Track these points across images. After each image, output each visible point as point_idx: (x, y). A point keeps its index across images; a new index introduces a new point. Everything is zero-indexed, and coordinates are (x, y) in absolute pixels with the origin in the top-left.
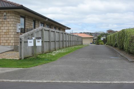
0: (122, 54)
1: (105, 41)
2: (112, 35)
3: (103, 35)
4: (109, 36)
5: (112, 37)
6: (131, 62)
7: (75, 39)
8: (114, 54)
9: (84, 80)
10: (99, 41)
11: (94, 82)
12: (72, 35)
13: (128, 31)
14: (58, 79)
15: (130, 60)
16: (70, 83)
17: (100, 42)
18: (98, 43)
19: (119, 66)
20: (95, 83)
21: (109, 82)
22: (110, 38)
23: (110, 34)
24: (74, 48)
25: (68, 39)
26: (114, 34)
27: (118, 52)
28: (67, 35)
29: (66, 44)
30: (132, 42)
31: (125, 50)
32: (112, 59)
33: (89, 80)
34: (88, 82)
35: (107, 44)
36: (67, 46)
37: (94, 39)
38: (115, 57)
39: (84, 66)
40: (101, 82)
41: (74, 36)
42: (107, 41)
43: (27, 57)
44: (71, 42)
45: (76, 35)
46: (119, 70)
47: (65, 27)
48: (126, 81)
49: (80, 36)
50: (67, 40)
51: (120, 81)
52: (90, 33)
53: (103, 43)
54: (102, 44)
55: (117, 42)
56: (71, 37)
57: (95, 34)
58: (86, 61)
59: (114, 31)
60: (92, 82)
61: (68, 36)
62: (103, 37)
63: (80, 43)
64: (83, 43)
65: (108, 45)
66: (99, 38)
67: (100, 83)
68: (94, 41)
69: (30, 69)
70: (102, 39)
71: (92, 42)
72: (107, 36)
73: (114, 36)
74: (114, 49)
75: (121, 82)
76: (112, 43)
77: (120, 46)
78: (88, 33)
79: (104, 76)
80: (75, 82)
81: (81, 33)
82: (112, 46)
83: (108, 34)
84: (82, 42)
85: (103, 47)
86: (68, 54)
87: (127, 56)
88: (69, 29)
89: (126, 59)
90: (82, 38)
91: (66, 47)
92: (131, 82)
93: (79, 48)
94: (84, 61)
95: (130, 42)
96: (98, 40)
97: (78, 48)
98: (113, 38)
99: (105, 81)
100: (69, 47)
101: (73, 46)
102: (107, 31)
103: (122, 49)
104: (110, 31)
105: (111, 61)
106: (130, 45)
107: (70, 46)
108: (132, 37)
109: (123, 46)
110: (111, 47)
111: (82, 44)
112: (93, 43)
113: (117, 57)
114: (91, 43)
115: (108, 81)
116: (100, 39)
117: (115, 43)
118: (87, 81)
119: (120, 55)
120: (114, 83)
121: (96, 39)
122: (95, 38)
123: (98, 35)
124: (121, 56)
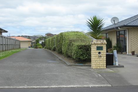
0: (60, 58)
1: (43, 45)
2: (50, 38)
3: (42, 38)
4: (48, 39)
5: (50, 40)
6: (69, 65)
7: (12, 42)
8: (53, 58)
9: (21, 85)
10: (37, 44)
11: (32, 87)
12: (9, 38)
13: (67, 34)
15: (68, 64)
16: (6, 88)
17: (38, 45)
18: (36, 47)
19: (57, 70)
20: (32, 88)
21: (47, 87)
22: (49, 41)
23: (49, 37)
24: (12, 52)
25: (5, 42)
26: (53, 37)
27: (57, 56)
28: (4, 39)
30: (70, 45)
31: (63, 54)
32: (50, 63)
33: (26, 85)
34: (25, 87)
35: (45, 48)
36: (4, 49)
37: (32, 43)
38: (53, 61)
39: (21, 71)
40: (38, 87)
41: (11, 39)
42: (46, 45)
44: (9, 45)
45: (14, 38)
46: (57, 74)
47: (2, 30)
48: (64, 85)
49: (18, 39)
50: (4, 44)
51: (58, 85)
52: (29, 37)
53: (41, 47)
54: (41, 48)
55: (55, 46)
56: (9, 40)
57: (34, 38)
58: (23, 65)
59: (52, 34)
60: (29, 87)
61: (5, 40)
62: (42, 40)
63: (18, 47)
65: (46, 49)
66: (37, 41)
67: (37, 88)
68: (32, 44)
70: (40, 42)
71: (30, 46)
72: (46, 40)
73: (52, 40)
74: (53, 53)
75: (59, 86)
76: (51, 46)
77: (59, 50)
78: (26, 36)
79: (41, 81)
80: (12, 87)
81: (19, 36)
82: (50, 49)
83: (47, 37)
84: (20, 45)
85: (41, 51)
86: (4, 58)
87: (66, 60)
88: (6, 32)
89: (65, 63)
90: (20, 42)
91: (3, 51)
92: (69, 86)
93: (17, 52)
95: (68, 45)
96: (36, 44)
97: (15, 52)
98: (52, 42)
99: (43, 85)
100: (6, 50)
101: (10, 50)
102: (46, 34)
103: (60, 53)
104: (49, 35)
105: (49, 65)
106: (69, 49)
107: (7, 50)
108: (70, 41)
109: (62, 49)
110: (50, 51)
111: (20, 48)
112: (31, 47)
113: (55, 61)
114: (29, 47)
115: (46, 85)
116: (39, 42)
117: (54, 47)
119: (58, 59)
120: (52, 88)
121: (34, 43)
122: (33, 42)
123: (37, 39)
124: (60, 60)
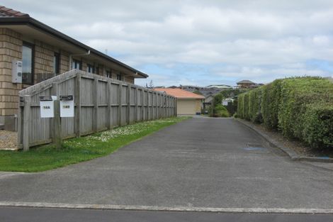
0: (273, 141)
1: (232, 108)
2: (250, 93)
3: (227, 92)
4: (243, 95)
5: (250, 97)
6: (295, 160)
7: (158, 101)
8: (255, 140)
9: (178, 204)
10: (217, 107)
11: (204, 209)
12: (149, 92)
13: (290, 84)
14: (113, 200)
15: (293, 155)
16: (144, 210)
17: (220, 109)
18: (214, 114)
19: (266, 171)
20: (205, 212)
21: (240, 210)
22: (245, 101)
23: (245, 91)
24: (156, 123)
25: (142, 101)
26: (255, 90)
27: (265, 135)
28: (139, 93)
29: (135, 115)
30: (297, 110)
31: (281, 131)
32: (247, 152)
33: (190, 204)
34: (188, 210)
35: (236, 117)
36: (139, 118)
37: (204, 104)
38: (256, 148)
39: (179, 169)
40: (220, 209)
41: (155, 93)
42: (238, 109)
43: (39, 146)
44: (149, 108)
45: (161, 91)
46: (266, 179)
47: (135, 71)
48: (282, 208)
49: (171, 94)
50: (139, 104)
51: (269, 208)
52: (197, 88)
53: (227, 113)
54: (225, 116)
55: (262, 112)
56: (149, 96)
57: (209, 91)
58: (184, 156)
59: (254, 84)
60: (197, 209)
61: (142, 95)
62: (228, 97)
63: (170, 112)
64: (179, 112)
65: (239, 119)
66: (218, 100)
67: (217, 212)
68: (204, 107)
69: (43, 175)
70: (225, 103)
71: (200, 112)
72: (239, 96)
73: (255, 97)
74: (255, 128)
75: (270, 210)
76: (249, 112)
77: (269, 121)
78: (189, 87)
79: (226, 195)
80: (156, 208)
81: (174, 87)
82: (248, 120)
83: (240, 90)
84: (175, 109)
85: (226, 124)
86: (139, 139)
87: (287, 147)
88: (145, 76)
89: (284, 154)
90: (176, 100)
91: (136, 122)
92: (294, 211)
93: (169, 124)
94: (179, 156)
95: (293, 110)
96: (215, 105)
97: (164, 125)
98: (253, 102)
99: (231, 206)
100: (142, 120)
101: (152, 120)
102: (238, 84)
103: (274, 128)
104: (246, 85)
105: (245, 157)
106: (294, 119)
107: (144, 119)
108: (298, 99)
109: (278, 120)
110: (247, 123)
111: (175, 115)
112: (203, 113)
113: (260, 149)
114: (197, 114)
115: (238, 206)
116: (220, 102)
117: (257, 113)
118: (186, 205)
119: (268, 144)
120: (253, 213)
121: (209, 104)
122: (207, 101)
123: (215, 95)
124: (272, 145)
